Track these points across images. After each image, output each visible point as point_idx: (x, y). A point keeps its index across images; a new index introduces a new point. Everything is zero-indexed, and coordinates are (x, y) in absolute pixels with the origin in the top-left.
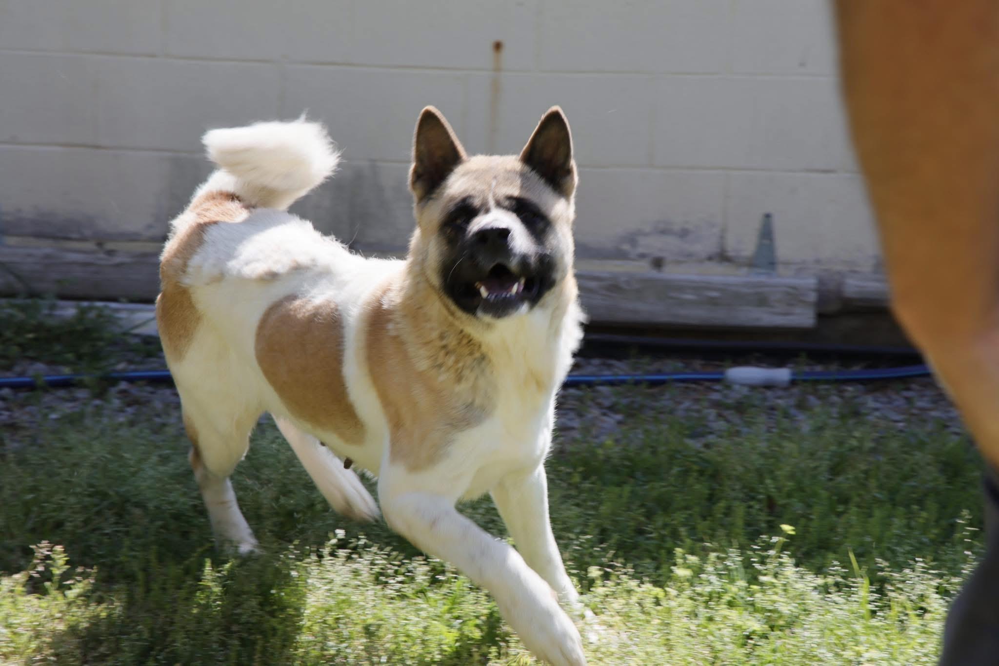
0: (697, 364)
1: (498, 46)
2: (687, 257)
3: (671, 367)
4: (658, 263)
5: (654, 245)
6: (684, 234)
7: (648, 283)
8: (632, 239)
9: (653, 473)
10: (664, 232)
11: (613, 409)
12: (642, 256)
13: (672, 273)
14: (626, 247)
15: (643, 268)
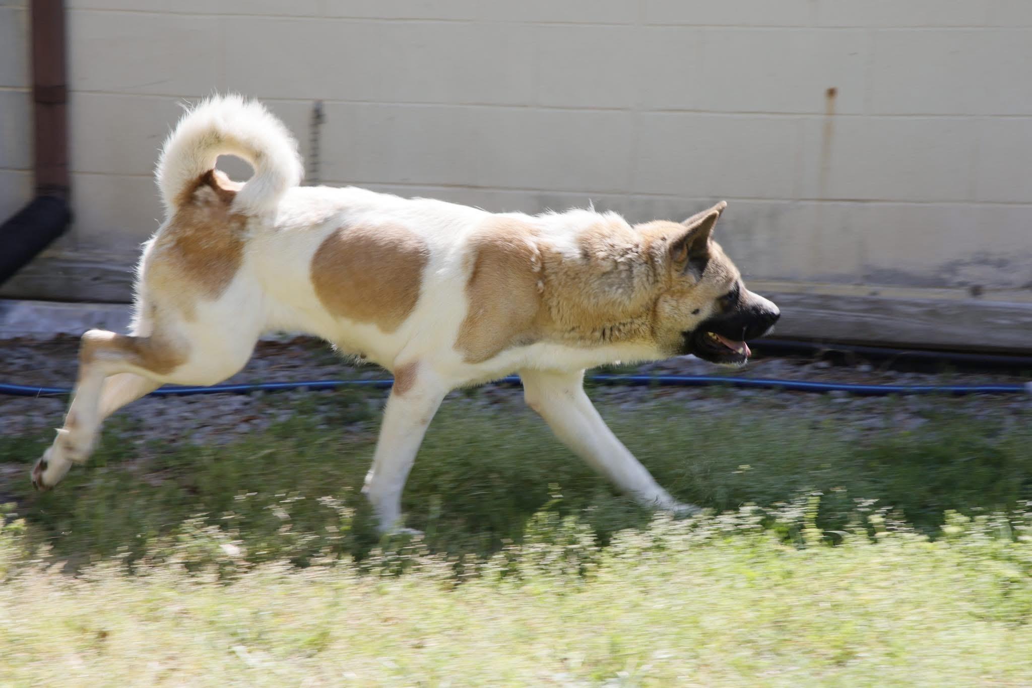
0: (1003, 378)
1: (832, 92)
2: (1004, 286)
3: (979, 381)
4: (976, 291)
5: (974, 274)
6: (1001, 264)
7: (966, 309)
8: (952, 267)
9: (944, 461)
10: (984, 262)
11: (919, 414)
12: (961, 284)
13: (989, 300)
14: (946, 276)
15: (961, 296)
